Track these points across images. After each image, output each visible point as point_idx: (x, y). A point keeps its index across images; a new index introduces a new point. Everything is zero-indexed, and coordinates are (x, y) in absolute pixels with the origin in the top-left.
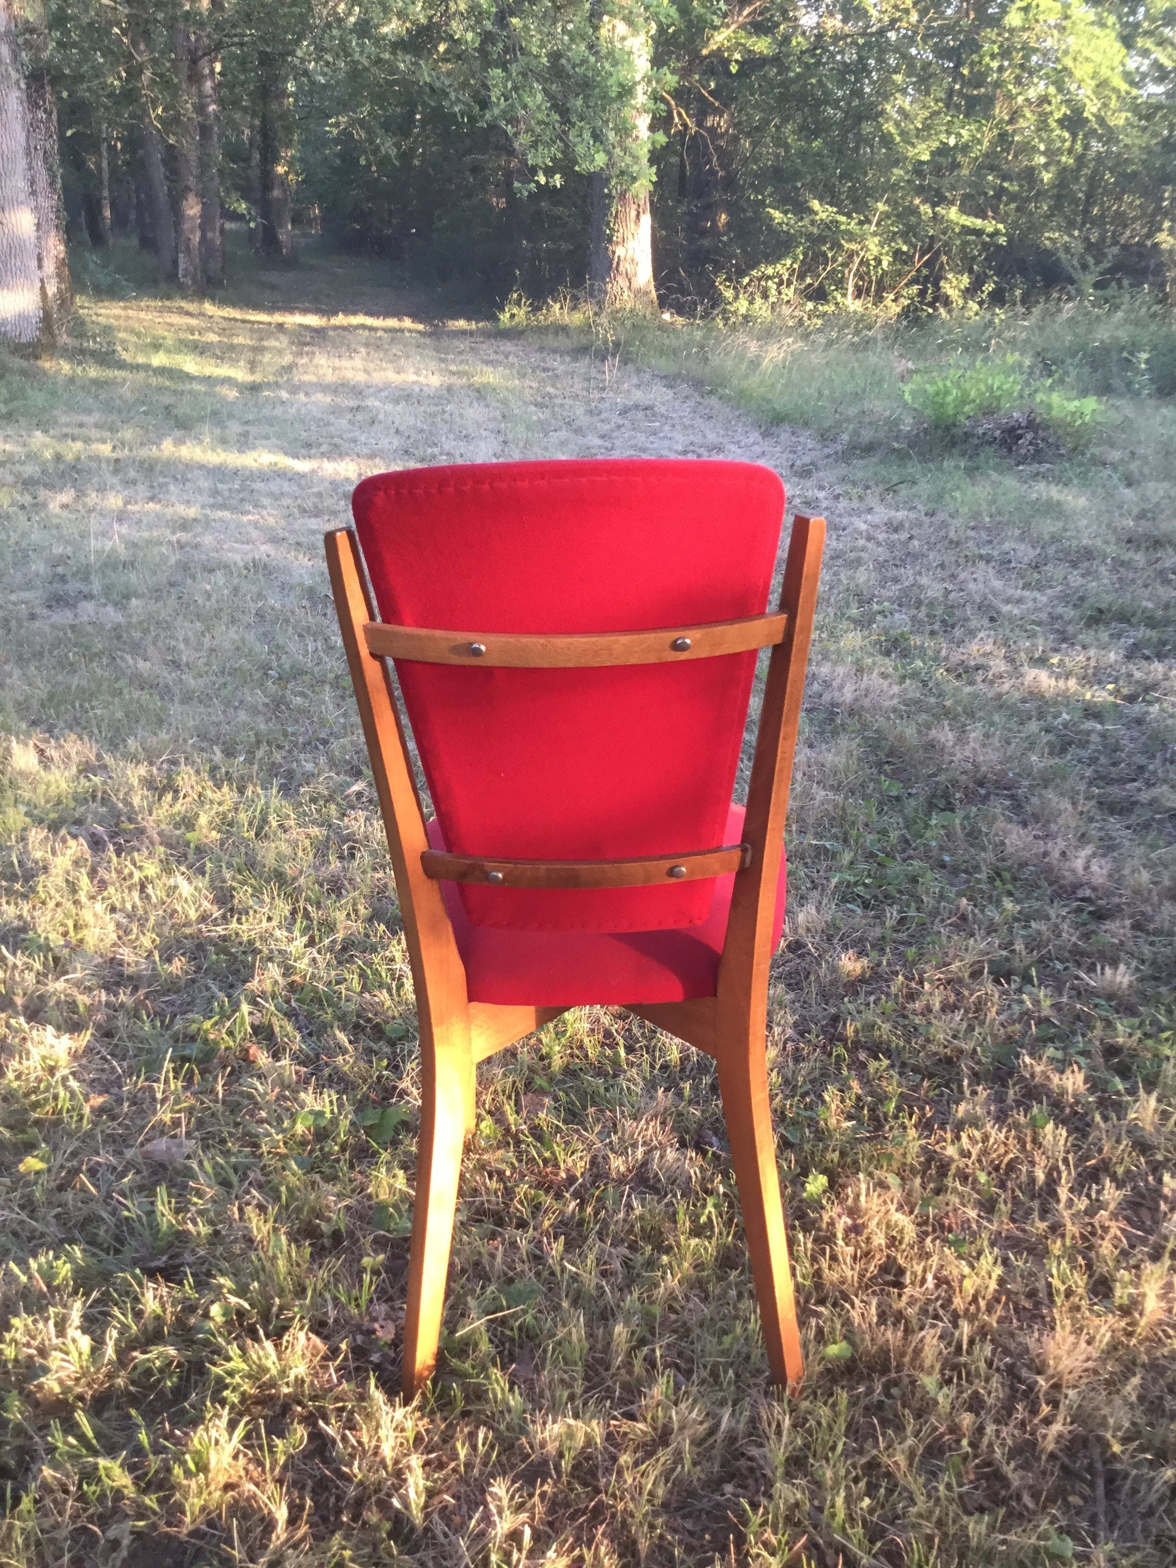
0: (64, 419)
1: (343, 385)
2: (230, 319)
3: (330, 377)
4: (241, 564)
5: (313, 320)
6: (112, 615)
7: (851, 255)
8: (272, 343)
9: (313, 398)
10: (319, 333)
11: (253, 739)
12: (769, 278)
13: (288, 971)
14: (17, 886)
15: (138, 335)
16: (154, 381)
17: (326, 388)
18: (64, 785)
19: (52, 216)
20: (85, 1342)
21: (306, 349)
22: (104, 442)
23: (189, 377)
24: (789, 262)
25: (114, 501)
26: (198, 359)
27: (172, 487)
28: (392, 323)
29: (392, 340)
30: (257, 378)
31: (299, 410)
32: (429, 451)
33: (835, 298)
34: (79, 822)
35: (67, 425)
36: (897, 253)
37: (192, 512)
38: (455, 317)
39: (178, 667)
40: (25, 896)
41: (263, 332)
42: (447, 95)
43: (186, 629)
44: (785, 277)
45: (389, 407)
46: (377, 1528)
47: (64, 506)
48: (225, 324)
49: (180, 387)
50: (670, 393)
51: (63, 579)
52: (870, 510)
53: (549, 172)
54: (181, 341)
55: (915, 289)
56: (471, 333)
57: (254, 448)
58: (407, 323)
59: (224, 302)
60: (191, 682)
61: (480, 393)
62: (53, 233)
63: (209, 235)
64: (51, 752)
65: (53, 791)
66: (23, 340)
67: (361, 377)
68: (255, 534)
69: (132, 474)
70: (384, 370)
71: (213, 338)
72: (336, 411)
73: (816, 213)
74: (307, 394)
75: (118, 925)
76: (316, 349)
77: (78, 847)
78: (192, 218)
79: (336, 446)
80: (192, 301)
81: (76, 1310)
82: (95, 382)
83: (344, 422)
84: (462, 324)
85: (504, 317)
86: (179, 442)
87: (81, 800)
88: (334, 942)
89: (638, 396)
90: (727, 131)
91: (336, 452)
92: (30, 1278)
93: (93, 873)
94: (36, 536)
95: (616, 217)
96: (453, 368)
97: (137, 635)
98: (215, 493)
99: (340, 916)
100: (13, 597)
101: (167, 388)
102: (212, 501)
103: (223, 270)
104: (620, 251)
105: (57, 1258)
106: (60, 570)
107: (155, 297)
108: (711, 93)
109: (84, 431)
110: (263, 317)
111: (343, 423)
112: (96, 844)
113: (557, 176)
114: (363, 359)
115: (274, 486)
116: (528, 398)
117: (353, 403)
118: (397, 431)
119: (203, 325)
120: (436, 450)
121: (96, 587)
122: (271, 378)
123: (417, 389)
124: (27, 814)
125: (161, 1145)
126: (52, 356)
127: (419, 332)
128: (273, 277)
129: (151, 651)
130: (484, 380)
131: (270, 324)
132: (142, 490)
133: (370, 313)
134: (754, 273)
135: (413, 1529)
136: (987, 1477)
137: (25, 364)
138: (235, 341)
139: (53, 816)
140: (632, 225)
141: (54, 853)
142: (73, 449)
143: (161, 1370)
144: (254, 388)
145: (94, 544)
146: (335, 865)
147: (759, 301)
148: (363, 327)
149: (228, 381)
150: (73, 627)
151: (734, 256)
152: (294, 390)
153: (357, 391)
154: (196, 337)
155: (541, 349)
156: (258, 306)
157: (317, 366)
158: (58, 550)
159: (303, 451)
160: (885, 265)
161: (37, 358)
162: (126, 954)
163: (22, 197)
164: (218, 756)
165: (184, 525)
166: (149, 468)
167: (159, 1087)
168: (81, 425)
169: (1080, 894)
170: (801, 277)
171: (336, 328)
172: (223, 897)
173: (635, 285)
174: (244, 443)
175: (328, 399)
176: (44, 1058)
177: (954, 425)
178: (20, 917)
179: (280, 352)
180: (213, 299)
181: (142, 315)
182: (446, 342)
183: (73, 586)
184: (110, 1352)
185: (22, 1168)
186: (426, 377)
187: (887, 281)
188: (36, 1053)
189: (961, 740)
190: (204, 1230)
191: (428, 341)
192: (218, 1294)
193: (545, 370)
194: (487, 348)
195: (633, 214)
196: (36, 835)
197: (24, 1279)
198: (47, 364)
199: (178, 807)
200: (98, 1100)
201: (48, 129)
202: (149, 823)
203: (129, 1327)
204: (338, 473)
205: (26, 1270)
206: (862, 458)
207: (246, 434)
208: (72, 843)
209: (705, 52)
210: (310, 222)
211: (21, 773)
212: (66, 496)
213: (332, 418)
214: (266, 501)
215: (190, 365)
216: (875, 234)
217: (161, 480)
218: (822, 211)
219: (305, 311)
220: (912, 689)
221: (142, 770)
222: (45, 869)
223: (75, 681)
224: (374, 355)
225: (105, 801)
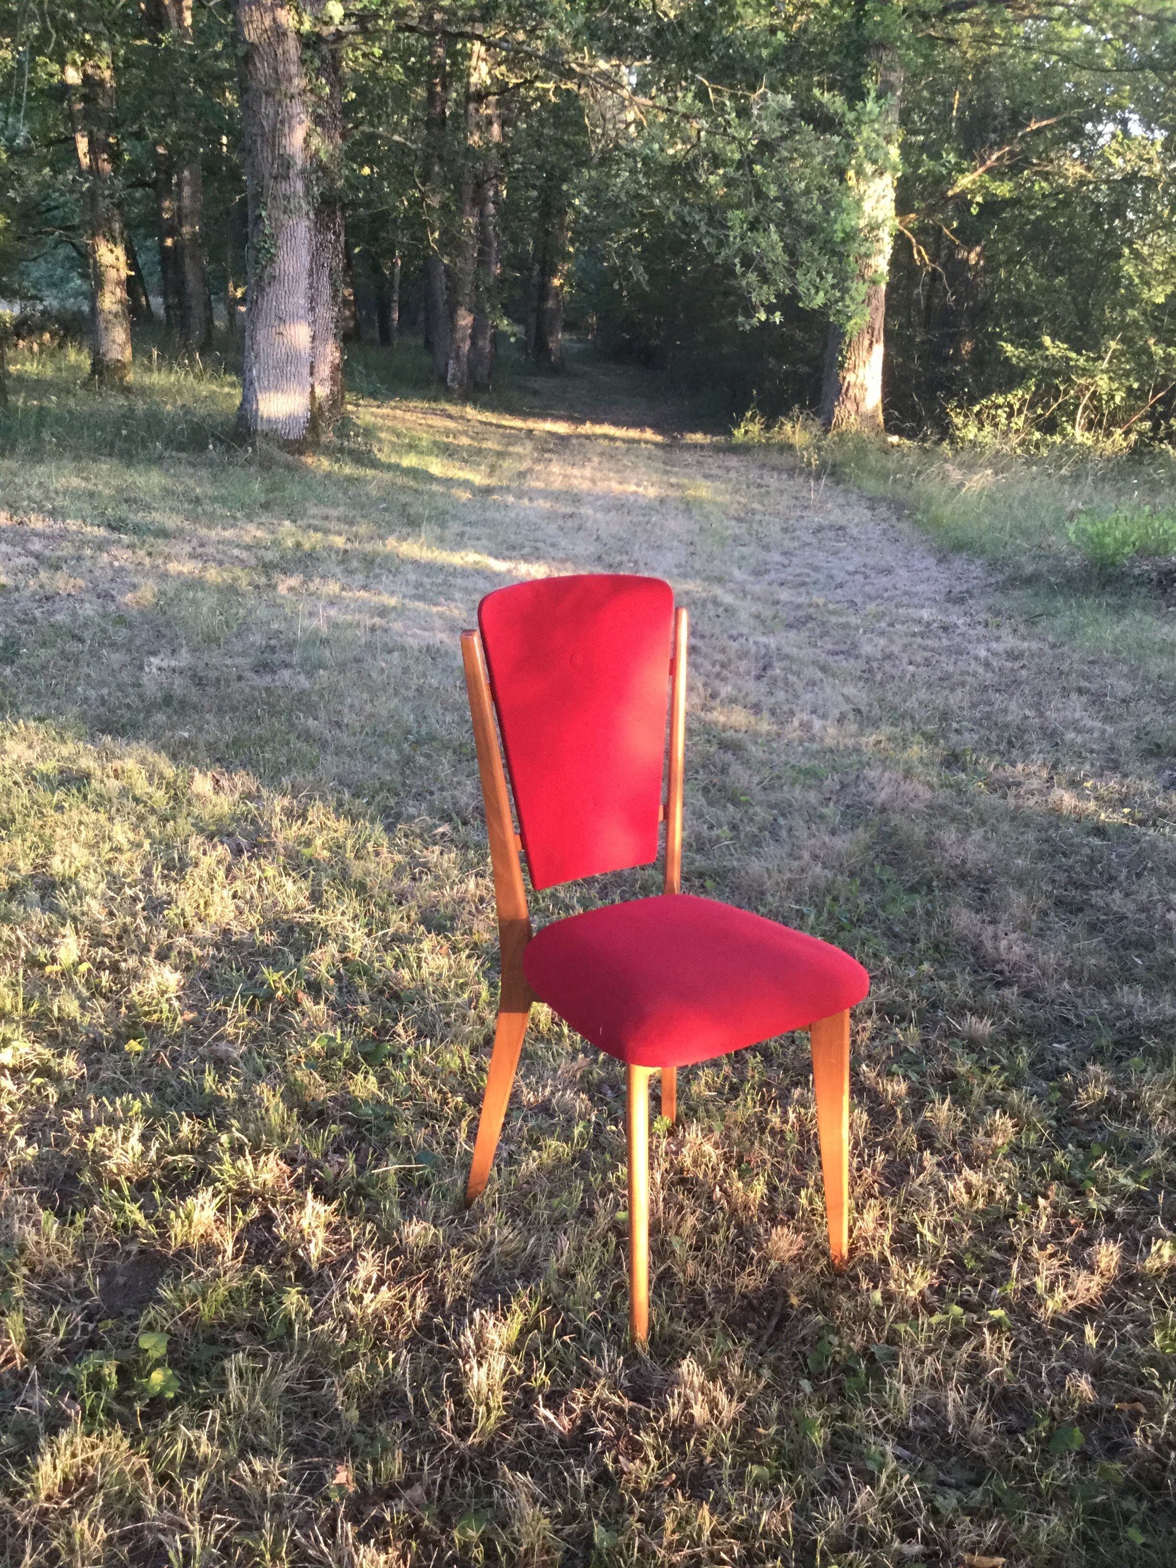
0: (313, 511)
1: (566, 492)
2: (485, 424)
3: (557, 484)
4: (416, 647)
5: (562, 428)
6: (304, 682)
7: (1082, 389)
8: (517, 449)
9: (535, 504)
10: (563, 440)
11: (377, 785)
12: (998, 407)
13: (343, 949)
14: (173, 874)
15: (398, 435)
16: (400, 481)
17: (546, 494)
18: (226, 808)
19: (332, 326)
20: (139, 1148)
21: (546, 455)
22: (340, 534)
23: (431, 478)
24: (1020, 393)
25: (333, 588)
26: (445, 461)
27: (384, 578)
28: (634, 433)
29: (628, 450)
30: (492, 482)
31: (517, 515)
32: (619, 558)
33: (1065, 429)
34: (230, 835)
35: (314, 517)
36: (1130, 390)
37: (393, 601)
38: (693, 431)
39: (340, 727)
40: (176, 881)
41: (512, 437)
42: (697, 228)
43: (356, 697)
44: (1016, 407)
45: (599, 515)
46: (288, 1268)
47: (291, 589)
48: (480, 428)
49: (421, 487)
50: (869, 513)
51: (273, 650)
52: (998, 639)
53: (770, 310)
54: (435, 443)
55: (1148, 425)
56: (702, 447)
57: (465, 547)
58: (649, 434)
59: (485, 406)
60: (345, 738)
61: (688, 506)
62: (331, 342)
63: (481, 343)
64: (224, 782)
65: (217, 811)
66: (291, 437)
67: (586, 485)
68: (438, 623)
69: (355, 564)
70: (609, 479)
71: (465, 441)
72: (550, 517)
73: (1047, 349)
74: (531, 499)
75: (237, 907)
76: (554, 457)
77: (222, 851)
78: (464, 328)
79: (537, 549)
80: (456, 404)
81: (138, 1129)
82: (350, 480)
83: (554, 527)
84: (698, 437)
85: (738, 433)
86: (403, 538)
87: (235, 819)
88: (384, 935)
89: (836, 516)
90: (977, 263)
91: (535, 556)
92: (115, 1110)
93: (229, 870)
94: (262, 613)
95: (849, 345)
96: (673, 480)
97: (315, 698)
98: (419, 585)
99: (394, 917)
100: (229, 662)
101: (410, 488)
102: (413, 591)
103: (489, 375)
104: (850, 377)
105: (134, 1099)
106: (273, 642)
107: (423, 398)
108: (953, 232)
109: (327, 524)
110: (518, 423)
111: (552, 528)
112: (238, 852)
113: (778, 314)
114: (593, 468)
115: (469, 583)
116: (732, 512)
117: (569, 510)
118: (598, 538)
119: (460, 428)
120: (625, 558)
121: (296, 659)
122: (505, 483)
123: (632, 499)
124: (193, 825)
125: (223, 1046)
126: (314, 453)
127: (656, 444)
128: (538, 383)
129: (322, 714)
130: (698, 494)
131: (521, 430)
132: (360, 578)
133: (616, 423)
134: (984, 402)
135: (311, 1273)
136: (696, 1303)
137: (290, 458)
138: (484, 446)
139: (213, 828)
140: (864, 353)
141: (205, 854)
142: (312, 540)
143: (182, 1169)
144: (488, 491)
145: (304, 622)
146: (406, 882)
147: (988, 428)
148: (605, 436)
149: (466, 484)
150: (267, 689)
151: (967, 385)
152: (520, 495)
153: (576, 499)
154: (450, 440)
155: (763, 466)
156: (514, 412)
157: (548, 474)
158: (275, 626)
159: (507, 553)
160: (1118, 399)
161: (301, 453)
162: (235, 927)
163: (302, 312)
164: (347, 796)
165: (383, 612)
166: (369, 561)
167: (230, 1010)
168: (326, 518)
169: (998, 967)
170: (1032, 406)
171: (579, 436)
172: (315, 897)
173: (862, 409)
174: (459, 543)
175: (548, 505)
176: (159, 984)
177: (1113, 564)
178: (169, 894)
179: (520, 458)
180: (475, 405)
181: (408, 416)
182: (677, 454)
183: (277, 658)
184: (152, 1155)
185: (127, 1047)
186: (646, 488)
187: (1119, 416)
188: (154, 980)
189: (961, 841)
190: (233, 1096)
191: (660, 453)
192: (228, 1129)
193: (759, 486)
194: (712, 462)
195: (866, 343)
196: (195, 841)
197: (111, 1109)
198: (309, 460)
199: (303, 830)
200: (190, 1016)
201: (335, 248)
202: (280, 840)
203: (167, 1142)
204: (529, 574)
205: (112, 1103)
206: (1020, 589)
207: (462, 535)
208: (220, 848)
209: (950, 193)
210: (588, 328)
211: (198, 796)
212: (294, 581)
213: (544, 524)
214: (458, 595)
215: (436, 467)
216: (1106, 371)
217: (377, 571)
218: (1053, 347)
219: (557, 418)
220: (943, 796)
221: (286, 802)
222: (196, 865)
223: (257, 730)
224: (606, 465)
225: (253, 822)
